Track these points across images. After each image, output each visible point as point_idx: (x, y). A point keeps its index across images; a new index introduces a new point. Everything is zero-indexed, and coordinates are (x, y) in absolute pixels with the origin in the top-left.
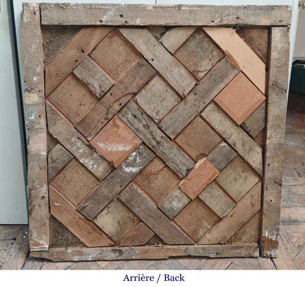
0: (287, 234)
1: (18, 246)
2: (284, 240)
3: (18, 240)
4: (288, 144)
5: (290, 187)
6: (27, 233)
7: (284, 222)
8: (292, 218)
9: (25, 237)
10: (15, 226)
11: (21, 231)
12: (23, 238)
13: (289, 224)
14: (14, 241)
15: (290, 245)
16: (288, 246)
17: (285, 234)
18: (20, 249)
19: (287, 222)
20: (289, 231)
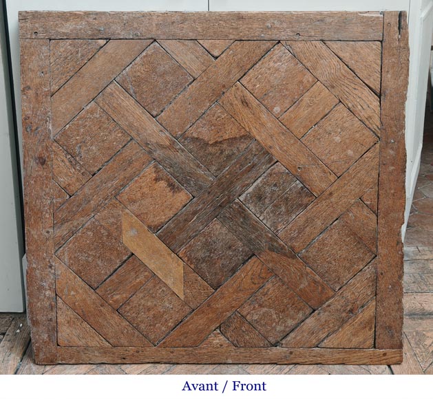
0: (417, 333)
1: (8, 344)
2: (412, 342)
3: (8, 335)
4: (427, 195)
5: (426, 262)
6: (21, 325)
7: (412, 315)
8: (426, 308)
9: (18, 331)
10: (5, 316)
11: (13, 322)
12: (16, 333)
13: (421, 319)
14: (2, 337)
15: (421, 349)
16: (418, 351)
17: (414, 333)
18: (11, 349)
19: (417, 314)
20: (420, 329)
